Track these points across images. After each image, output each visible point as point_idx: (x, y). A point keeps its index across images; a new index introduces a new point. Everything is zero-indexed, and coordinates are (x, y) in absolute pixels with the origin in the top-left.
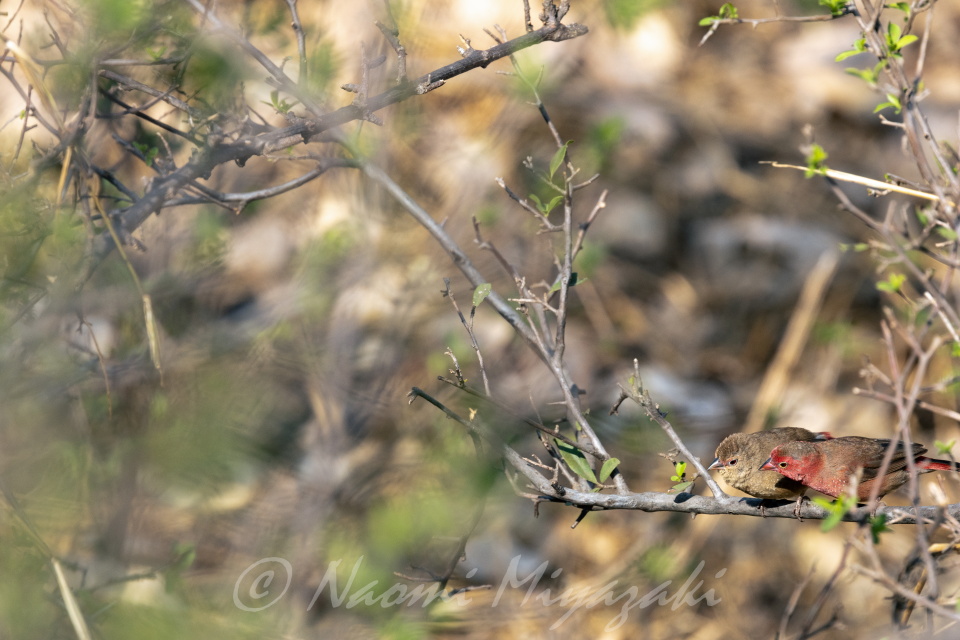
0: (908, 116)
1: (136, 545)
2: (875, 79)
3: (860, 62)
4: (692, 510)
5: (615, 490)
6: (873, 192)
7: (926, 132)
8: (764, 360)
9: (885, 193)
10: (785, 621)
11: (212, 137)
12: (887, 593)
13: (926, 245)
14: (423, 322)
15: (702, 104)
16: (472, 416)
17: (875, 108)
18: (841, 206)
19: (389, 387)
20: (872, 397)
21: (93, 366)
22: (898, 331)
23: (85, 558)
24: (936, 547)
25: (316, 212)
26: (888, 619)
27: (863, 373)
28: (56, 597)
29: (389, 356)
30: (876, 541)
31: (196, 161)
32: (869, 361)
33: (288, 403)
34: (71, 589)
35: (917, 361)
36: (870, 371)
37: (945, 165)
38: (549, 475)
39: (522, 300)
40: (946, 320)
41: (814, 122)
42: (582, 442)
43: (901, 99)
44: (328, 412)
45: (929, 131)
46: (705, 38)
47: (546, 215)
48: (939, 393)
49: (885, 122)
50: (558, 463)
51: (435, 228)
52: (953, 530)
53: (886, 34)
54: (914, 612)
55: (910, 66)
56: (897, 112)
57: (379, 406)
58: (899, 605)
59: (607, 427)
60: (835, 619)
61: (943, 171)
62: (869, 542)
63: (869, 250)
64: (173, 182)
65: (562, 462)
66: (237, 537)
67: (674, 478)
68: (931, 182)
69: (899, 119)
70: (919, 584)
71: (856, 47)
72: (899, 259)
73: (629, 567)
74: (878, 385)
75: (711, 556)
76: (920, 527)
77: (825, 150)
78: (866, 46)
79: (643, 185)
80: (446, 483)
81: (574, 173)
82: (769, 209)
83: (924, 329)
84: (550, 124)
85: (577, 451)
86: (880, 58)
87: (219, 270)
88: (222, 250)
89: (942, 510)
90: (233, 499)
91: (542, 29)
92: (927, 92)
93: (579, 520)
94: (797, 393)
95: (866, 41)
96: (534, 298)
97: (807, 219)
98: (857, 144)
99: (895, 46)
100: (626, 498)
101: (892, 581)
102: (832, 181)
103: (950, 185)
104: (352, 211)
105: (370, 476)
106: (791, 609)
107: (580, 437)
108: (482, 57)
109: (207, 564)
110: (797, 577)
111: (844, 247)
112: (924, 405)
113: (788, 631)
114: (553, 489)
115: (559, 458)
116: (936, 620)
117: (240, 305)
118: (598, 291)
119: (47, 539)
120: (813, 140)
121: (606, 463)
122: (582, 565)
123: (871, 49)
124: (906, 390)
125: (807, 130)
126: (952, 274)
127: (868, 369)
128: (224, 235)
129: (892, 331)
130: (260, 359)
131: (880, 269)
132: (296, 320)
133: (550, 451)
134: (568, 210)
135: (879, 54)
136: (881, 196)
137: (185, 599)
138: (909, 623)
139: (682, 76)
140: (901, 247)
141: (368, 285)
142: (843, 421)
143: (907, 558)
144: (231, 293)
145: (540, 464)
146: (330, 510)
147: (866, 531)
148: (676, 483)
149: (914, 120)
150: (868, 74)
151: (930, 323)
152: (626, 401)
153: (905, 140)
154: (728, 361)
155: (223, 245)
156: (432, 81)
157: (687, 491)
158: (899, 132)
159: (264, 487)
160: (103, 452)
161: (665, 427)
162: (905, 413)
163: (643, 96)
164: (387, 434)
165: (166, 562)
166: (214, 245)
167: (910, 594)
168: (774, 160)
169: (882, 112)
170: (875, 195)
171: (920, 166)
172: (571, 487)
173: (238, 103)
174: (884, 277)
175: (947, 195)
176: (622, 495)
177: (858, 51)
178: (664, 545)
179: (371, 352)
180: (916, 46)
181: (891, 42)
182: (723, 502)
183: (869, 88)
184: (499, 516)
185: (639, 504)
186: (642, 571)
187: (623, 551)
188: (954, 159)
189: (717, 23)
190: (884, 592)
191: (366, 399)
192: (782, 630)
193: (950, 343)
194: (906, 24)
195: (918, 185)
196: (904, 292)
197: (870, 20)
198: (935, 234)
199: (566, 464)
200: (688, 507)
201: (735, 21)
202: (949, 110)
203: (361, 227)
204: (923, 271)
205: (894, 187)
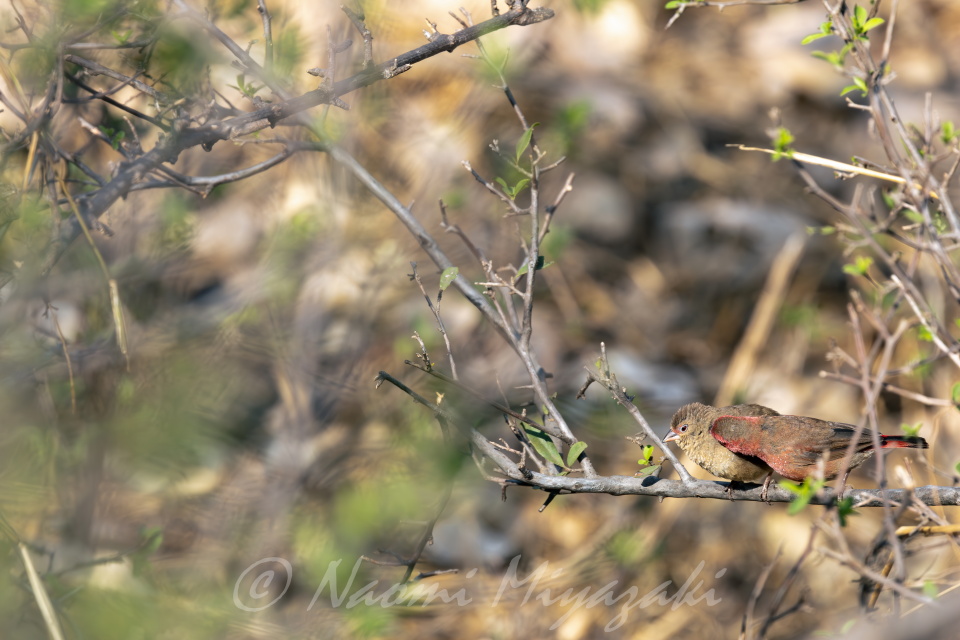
0: (875, 99)
1: (104, 529)
2: (842, 63)
3: (826, 45)
4: (659, 494)
5: (582, 474)
6: (840, 174)
7: (893, 115)
8: (731, 344)
9: (852, 176)
10: (752, 604)
11: (179, 121)
12: (854, 575)
13: (894, 228)
14: (390, 306)
15: (669, 88)
16: (439, 400)
17: (841, 91)
18: (807, 190)
19: (355, 371)
20: (839, 380)
21: (58, 351)
22: (864, 314)
23: (52, 542)
24: (903, 530)
25: (283, 196)
26: (855, 602)
27: (830, 356)
28: (23, 581)
29: (356, 341)
30: (843, 523)
31: (163, 145)
32: (835, 345)
33: (254, 387)
34: (38, 573)
35: (883, 345)
36: (837, 355)
37: (912, 148)
38: (516, 459)
39: (489, 284)
40: (912, 303)
41: (781, 106)
42: (549, 425)
43: (867, 82)
44: (294, 396)
45: (896, 113)
46: (672, 21)
47: (513, 199)
48: (905, 377)
49: (852, 105)
50: (526, 447)
51: (402, 211)
52: (920, 513)
53: (853, 17)
54: (881, 594)
55: (876, 50)
56: (864, 95)
57: (345, 390)
58: (867, 587)
59: (573, 411)
60: (801, 601)
61: (910, 154)
62: (836, 525)
63: (836, 233)
64: (140, 166)
65: (530, 445)
66: (205, 521)
67: (642, 462)
68: (897, 164)
69: (866, 102)
70: (886, 567)
71: (822, 30)
72: (866, 242)
73: (597, 551)
74: (845, 368)
75: (677, 543)
76: (887, 510)
77: (792, 134)
78: (832, 29)
79: (609, 167)
80: (413, 468)
81: (540, 156)
82: (736, 193)
83: (890, 312)
84: (516, 107)
85: (544, 435)
86: (846, 41)
87: (185, 254)
88: (189, 234)
89: (909, 493)
90: (200, 483)
91: (508, 13)
92: (893, 76)
93: (547, 503)
94: (764, 376)
95: (832, 24)
96: (501, 282)
97: (774, 203)
98: (823, 128)
99: (862, 29)
100: (593, 482)
101: (859, 564)
102: (798, 164)
103: (917, 168)
104: (319, 195)
105: (337, 461)
106: (758, 591)
107: (547, 421)
108: (448, 41)
109: (174, 548)
110: (764, 561)
111: (811, 230)
112: (891, 388)
113: (755, 614)
114: (520, 473)
115: (526, 442)
116: (903, 602)
117: (208, 289)
118: (565, 275)
119: (15, 524)
120: (779, 124)
121: (573, 447)
122: (552, 549)
123: (837, 32)
124: (872, 374)
125: (774, 113)
126: (918, 257)
127: (834, 352)
128: (191, 219)
129: (858, 313)
130: (227, 343)
131: (847, 252)
132: (263, 304)
133: (517, 435)
134: (534, 193)
135: (845, 36)
136: (848, 179)
137: (151, 581)
138: (877, 605)
139: (649, 59)
140: (868, 231)
141: (334, 269)
142: (809, 404)
143: (874, 541)
144: (197, 277)
145: (507, 448)
146: (297, 495)
147: (833, 514)
148: (643, 467)
149: (881, 104)
150: (834, 57)
151: (896, 306)
152: (593, 384)
153: (871, 123)
154: (698, 346)
155: (190, 229)
156: (399, 65)
157: (654, 474)
158: (866, 115)
159: (231, 471)
160: (69, 437)
161: (632, 410)
162: (871, 397)
163: (609, 79)
164: (355, 419)
165: (134, 546)
166: (181, 229)
167: (877, 576)
168: (741, 143)
169: (849, 95)
170: (842, 177)
171: (886, 149)
172: (538, 470)
173: (204, 87)
174: (850, 260)
175: (913, 177)
176: (590, 478)
177: (824, 34)
178: (632, 529)
179: (338, 336)
180: (882, 29)
181: (858, 25)
182: (691, 485)
183: (835, 71)
184: (467, 501)
185: (606, 488)
186: (608, 550)
187: (591, 533)
188: (921, 142)
189: (683, 6)
190: (850, 575)
191: (332, 383)
192: (749, 614)
193: (916, 326)
194: (872, 7)
195: (884, 167)
196: (870, 275)
197: (836, 2)
198: (902, 217)
199: (534, 448)
200: (656, 490)
201: (702, 4)
202: (915, 92)
203: (329, 211)
204: (890, 254)
205: (860, 170)
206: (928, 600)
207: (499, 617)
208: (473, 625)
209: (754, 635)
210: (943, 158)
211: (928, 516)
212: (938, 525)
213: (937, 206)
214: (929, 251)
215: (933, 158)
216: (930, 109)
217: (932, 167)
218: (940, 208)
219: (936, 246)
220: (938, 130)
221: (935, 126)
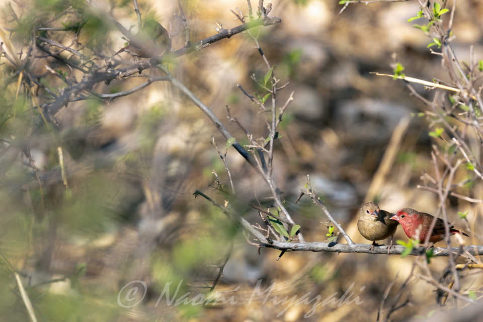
0: (445, 49)
1: (56, 264)
2: (428, 30)
3: (421, 21)
4: (337, 251)
5: (298, 241)
6: (427, 88)
7: (453, 58)
8: (372, 171)
9: (433, 88)
10: (383, 302)
11: (93, 69)
12: (434, 288)
13: (454, 113)
14: (201, 152)
15: (341, 43)
16: (226, 204)
17: (427, 46)
18: (411, 94)
19: (183, 185)
20: (427, 190)
21: (34, 175)
22: (439, 157)
23: (31, 271)
24: (459, 266)
25: (147, 97)
26: (434, 301)
27: (422, 178)
28: (16, 291)
29: (183, 170)
30: (429, 262)
31: (86, 80)
32: (425, 172)
33: (133, 193)
34: (24, 286)
35: (449, 172)
36: (426, 177)
37: (463, 74)
38: (265, 233)
39: (251, 146)
40: (463, 152)
41: (398, 52)
42: (282, 217)
43: (441, 40)
44: (153, 197)
45: (455, 57)
46: (342, 10)
47: (263, 103)
48: (460, 188)
49: (433, 52)
50: (270, 228)
51: (205, 108)
52: (467, 257)
53: (433, 8)
54: (448, 298)
55: (446, 23)
56: (439, 48)
57: (179, 194)
58: (440, 294)
59: (293, 205)
60: (408, 301)
61: (462, 76)
62: (425, 262)
63: (425, 116)
64: (74, 90)
65: (272, 227)
66: (107, 260)
67: (328, 235)
68: (456, 82)
69: (440, 51)
70: (450, 285)
71: (418, 15)
72: (440, 120)
73: (305, 275)
74: (430, 184)
75: (345, 272)
76: (451, 256)
77: (403, 66)
78: (423, 14)
79: (311, 83)
80: (213, 233)
81: (276, 82)
82: (375, 95)
83: (453, 156)
84: (263, 56)
85: (279, 222)
86: (430, 20)
87: (98, 126)
88: (100, 116)
89: (462, 246)
90: (105, 241)
91: (258, 19)
92: (454, 37)
93: (280, 256)
94: (389, 188)
95: (423, 12)
96: (257, 145)
97: (394, 101)
98: (419, 63)
99: (438, 14)
100: (303, 245)
101: (436, 282)
102: (407, 82)
103: (466, 84)
104: (165, 97)
105: (174, 230)
106: (386, 296)
107: (281, 215)
108: (228, 33)
109: (92, 274)
110: (389, 281)
111: (413, 115)
112: (453, 194)
113: (384, 307)
114: (267, 241)
115: (270, 225)
116: (459, 302)
117: (109, 144)
118: (289, 136)
119: (12, 262)
120: (397, 61)
121: (293, 228)
122: (282, 275)
123: (425, 16)
124: (443, 187)
125: (394, 56)
126: (466, 128)
127: (424, 176)
128: (101, 108)
129: (437, 156)
130: (119, 171)
131: (431, 126)
132: (137, 151)
133: (265, 222)
134: (273, 101)
135: (429, 18)
136: (431, 90)
137: (81, 292)
138: (446, 303)
139: (331, 29)
140: (442, 115)
141: (173, 134)
142: (412, 202)
143: (444, 271)
144: (104, 137)
145: (260, 228)
146: (154, 247)
147: (424, 257)
148: (329, 237)
149: (448, 52)
150: (424, 28)
151: (455, 153)
152: (303, 196)
153: (443, 61)
154: (356, 173)
155: (101, 113)
156: (203, 44)
157: (334, 241)
158: (440, 57)
159: (121, 235)
160: (40, 218)
161: (323, 209)
162: (443, 198)
163: (311, 38)
164: (183, 209)
165: (72, 273)
166: (96, 113)
167: (446, 289)
168: (377, 72)
169: (431, 47)
170: (428, 89)
171: (450, 74)
172: (276, 239)
173: (108, 42)
174: (433, 129)
175: (464, 88)
176: (302, 243)
177: (419, 17)
178: (322, 264)
179: (175, 167)
180: (449, 14)
181: (436, 12)
182: (353, 246)
183: (425, 35)
184: (239, 252)
185: (310, 248)
186: (310, 275)
187: (301, 267)
188: (468, 70)
189: (348, 2)
190: (432, 288)
191: (172, 191)
192: (381, 307)
193: (465, 162)
194: (443, 3)
195: (449, 84)
196: (443, 137)
197: (425, 1)
198: (459, 109)
199: (273, 228)
200: (335, 249)
201: (357, 2)
202: (465, 45)
203: (170, 104)
204: (452, 127)
205: (437, 85)
206: (471, 300)
207: (256, 309)
208: (242, 312)
209: (384, 319)
210: (479, 78)
211: (471, 259)
212: (476, 263)
213: (476, 103)
214: (472, 125)
215: (474, 79)
216: (473, 54)
217: (474, 83)
218: (477, 104)
219: (475, 123)
220: (477, 65)
221: (475, 62)
